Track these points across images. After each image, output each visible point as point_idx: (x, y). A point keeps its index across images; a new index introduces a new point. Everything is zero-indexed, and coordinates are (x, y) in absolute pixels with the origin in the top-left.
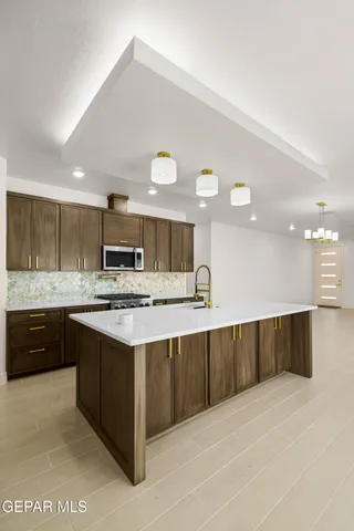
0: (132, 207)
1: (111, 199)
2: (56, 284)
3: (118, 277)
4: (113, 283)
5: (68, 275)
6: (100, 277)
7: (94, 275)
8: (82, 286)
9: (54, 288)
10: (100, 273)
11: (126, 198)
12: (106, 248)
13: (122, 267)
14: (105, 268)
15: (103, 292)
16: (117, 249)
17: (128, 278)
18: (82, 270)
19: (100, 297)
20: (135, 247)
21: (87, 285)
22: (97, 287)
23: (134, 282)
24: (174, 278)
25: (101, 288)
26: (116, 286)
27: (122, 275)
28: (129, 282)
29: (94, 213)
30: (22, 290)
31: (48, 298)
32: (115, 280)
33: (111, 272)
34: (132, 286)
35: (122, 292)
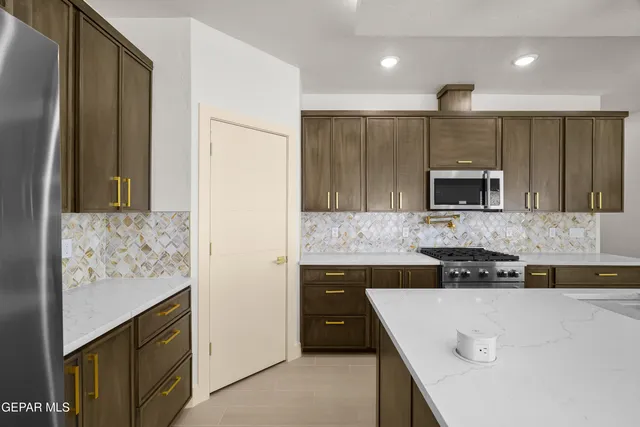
0: (479, 102)
1: (444, 93)
2: (363, 230)
3: (455, 222)
4: (446, 229)
5: (379, 216)
6: (425, 221)
7: (418, 216)
8: (399, 234)
9: (361, 235)
10: (426, 214)
11: (468, 89)
12: (435, 175)
13: (463, 205)
14: (433, 206)
15: (430, 244)
16: (453, 174)
17: (473, 223)
18: (397, 209)
19: (425, 251)
20: (487, 169)
21: (406, 234)
22: (420, 235)
23: (484, 229)
24: (570, 223)
25: (427, 238)
26: (451, 235)
27: (462, 217)
28: (474, 229)
29: (415, 122)
30: (323, 236)
31: (353, 247)
32: (450, 225)
33: (443, 213)
34: (480, 235)
35: (462, 246)
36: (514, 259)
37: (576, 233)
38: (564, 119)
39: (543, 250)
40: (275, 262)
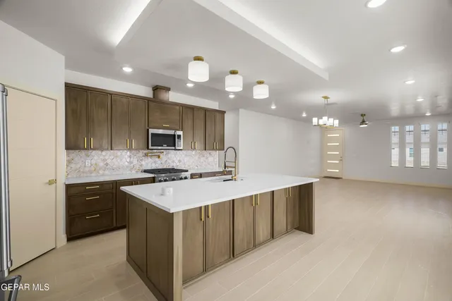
0: (173, 97)
1: (156, 89)
2: (109, 161)
3: (161, 156)
4: (157, 159)
5: (119, 153)
6: (146, 155)
7: (142, 153)
8: (130, 163)
9: (107, 164)
10: (146, 151)
11: (168, 89)
12: (151, 131)
13: (165, 147)
14: (150, 147)
15: (149, 167)
16: (161, 131)
17: (169, 155)
18: (130, 149)
19: (146, 171)
20: (176, 130)
21: (135, 161)
22: (143, 163)
23: (175, 159)
24: (208, 155)
25: (147, 164)
26: (159, 162)
27: (165, 153)
28: (171, 158)
29: (141, 102)
30: (79, 166)
31: (101, 172)
32: (159, 157)
33: (155, 151)
34: (173, 162)
35: (165, 167)
36: (187, 171)
37: (211, 159)
38: (206, 110)
39: (199, 167)
40: (47, 183)
